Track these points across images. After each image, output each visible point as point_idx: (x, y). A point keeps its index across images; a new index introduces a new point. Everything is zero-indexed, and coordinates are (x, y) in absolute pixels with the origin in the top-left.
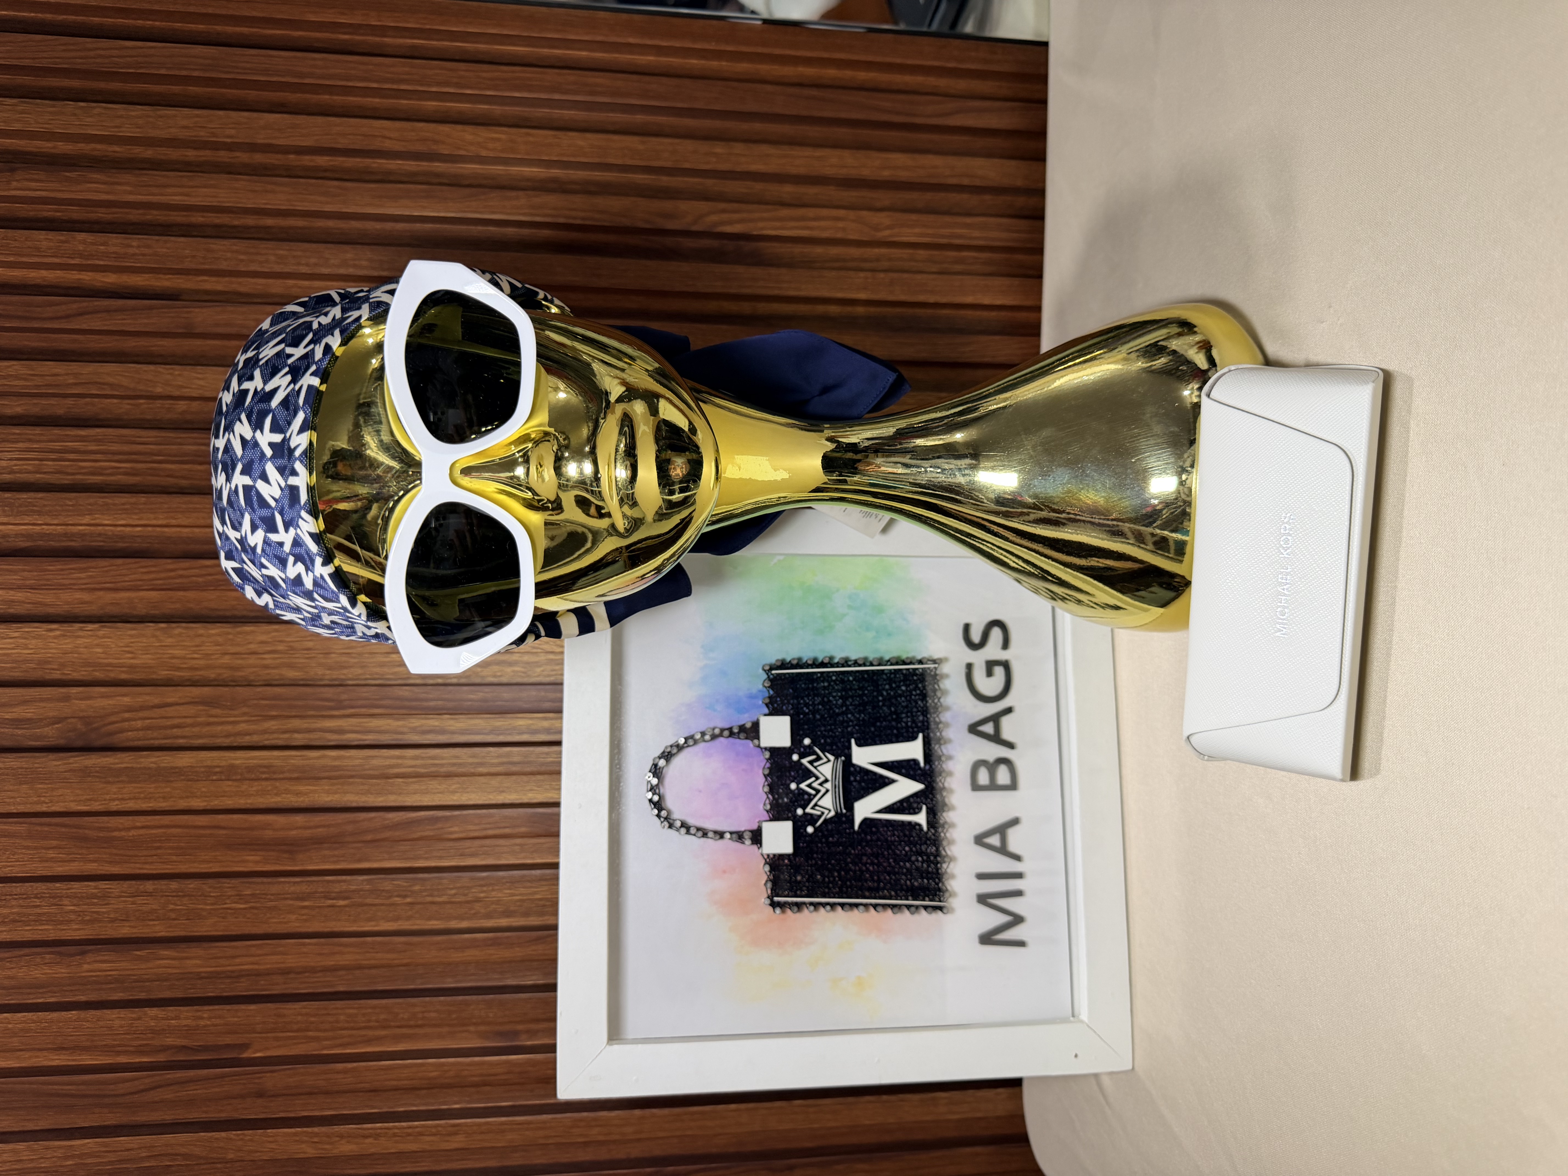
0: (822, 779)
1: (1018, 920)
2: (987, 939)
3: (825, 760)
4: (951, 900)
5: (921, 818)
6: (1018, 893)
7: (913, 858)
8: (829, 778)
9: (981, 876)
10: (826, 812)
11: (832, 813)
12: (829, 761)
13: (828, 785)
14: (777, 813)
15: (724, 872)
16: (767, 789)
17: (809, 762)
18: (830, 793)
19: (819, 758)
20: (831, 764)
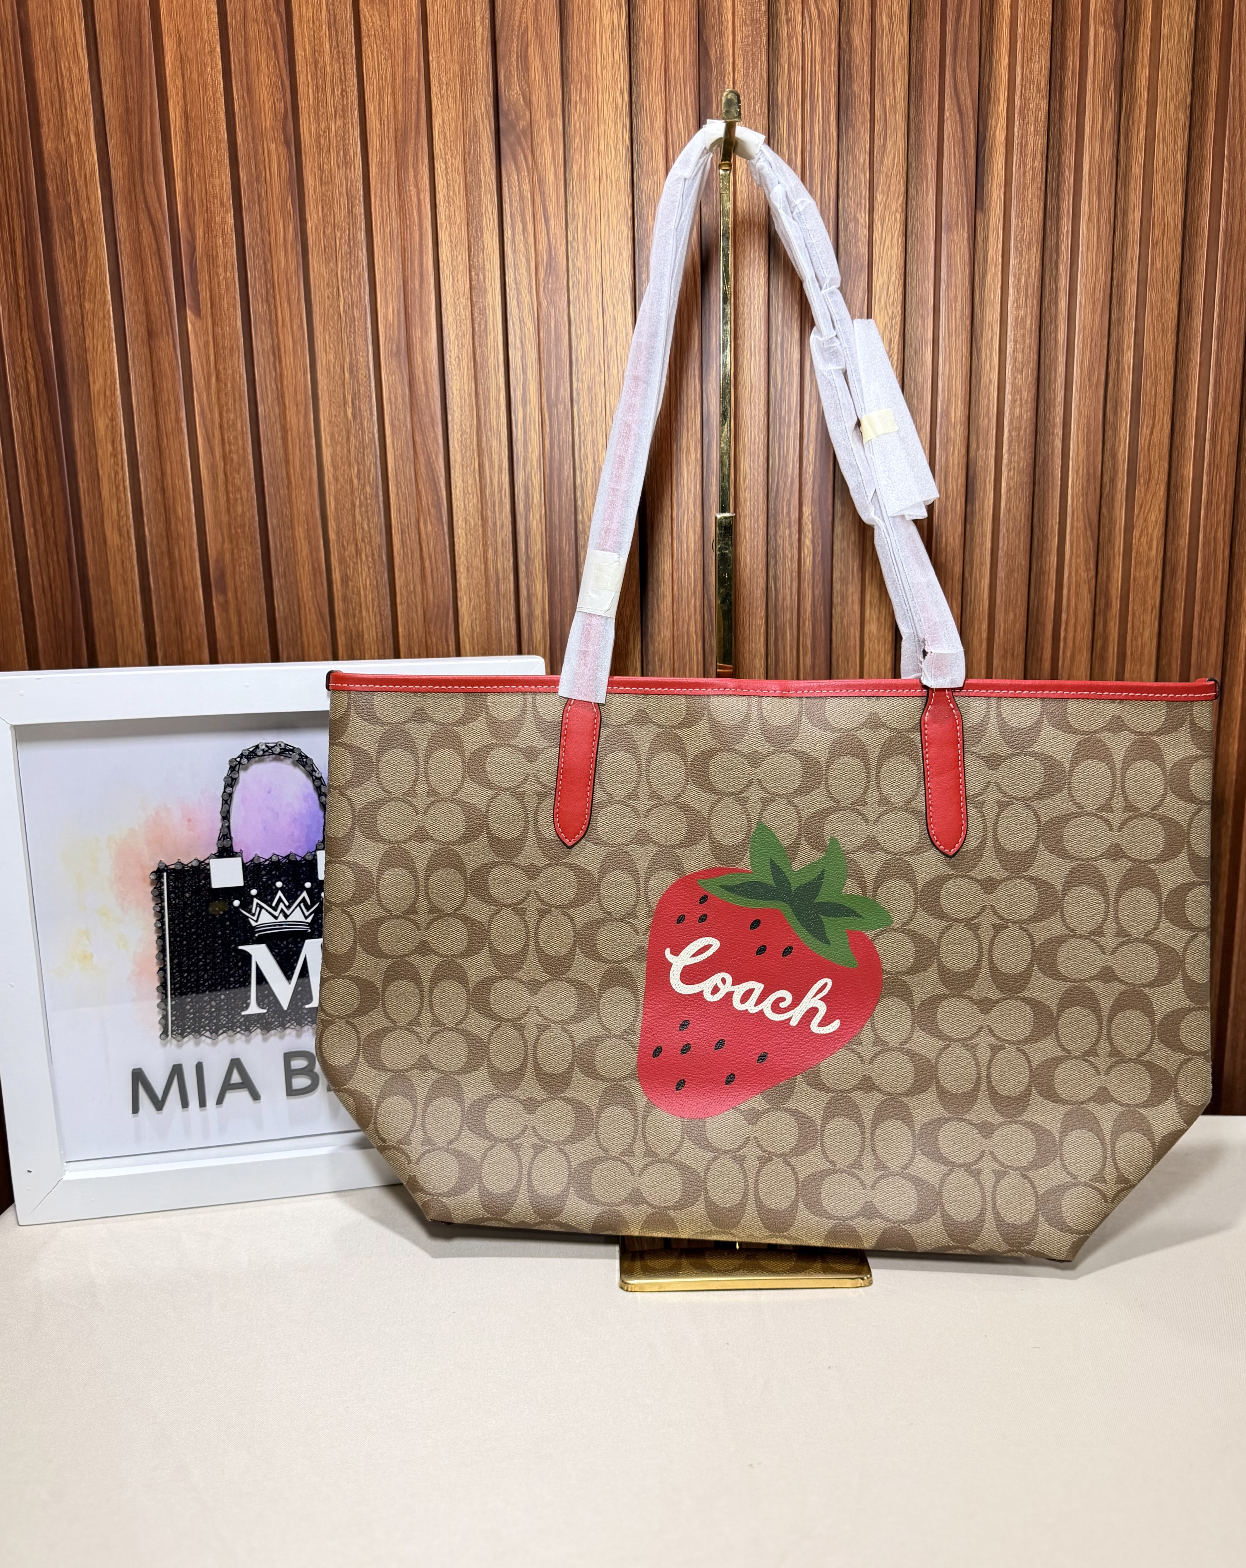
0: (288, 912)
1: (159, 1104)
2: (138, 1077)
3: (307, 914)
4: (174, 1042)
5: (254, 1009)
6: (185, 1104)
7: (213, 1003)
8: (289, 919)
9: (199, 1067)
10: (255, 918)
11: (254, 924)
12: (306, 918)
13: (281, 918)
14: (252, 870)
15: (189, 820)
16: (275, 859)
17: (304, 899)
18: (274, 920)
19: (308, 908)
20: (303, 919)
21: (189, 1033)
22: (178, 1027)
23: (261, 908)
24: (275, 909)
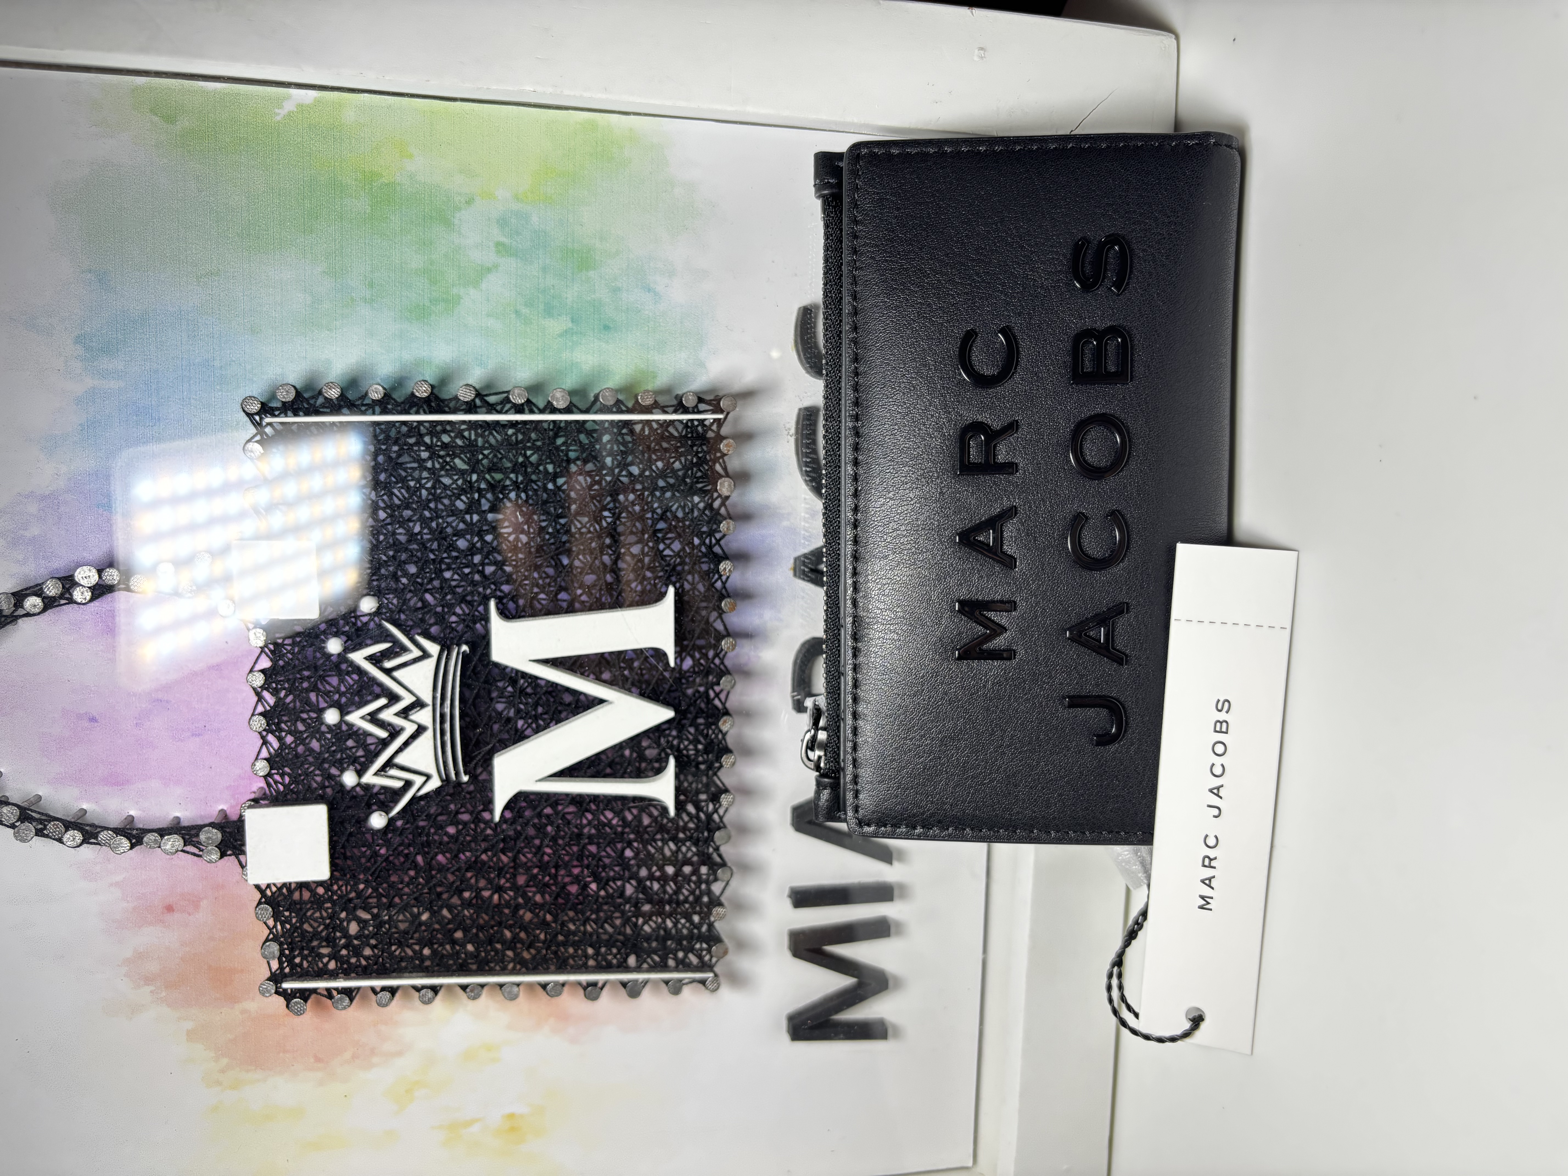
0: (408, 700)
1: (875, 983)
2: (807, 1025)
3: (417, 653)
8: (427, 697)
9: (804, 899)
10: (418, 780)
11: (435, 783)
12: (426, 655)
13: (424, 716)
14: (288, 785)
15: (170, 909)
16: (260, 723)
17: (371, 658)
18: (429, 734)
19: (398, 649)
20: (430, 664)
21: (711, 926)
22: (692, 950)
23: (389, 764)
24: (395, 732)
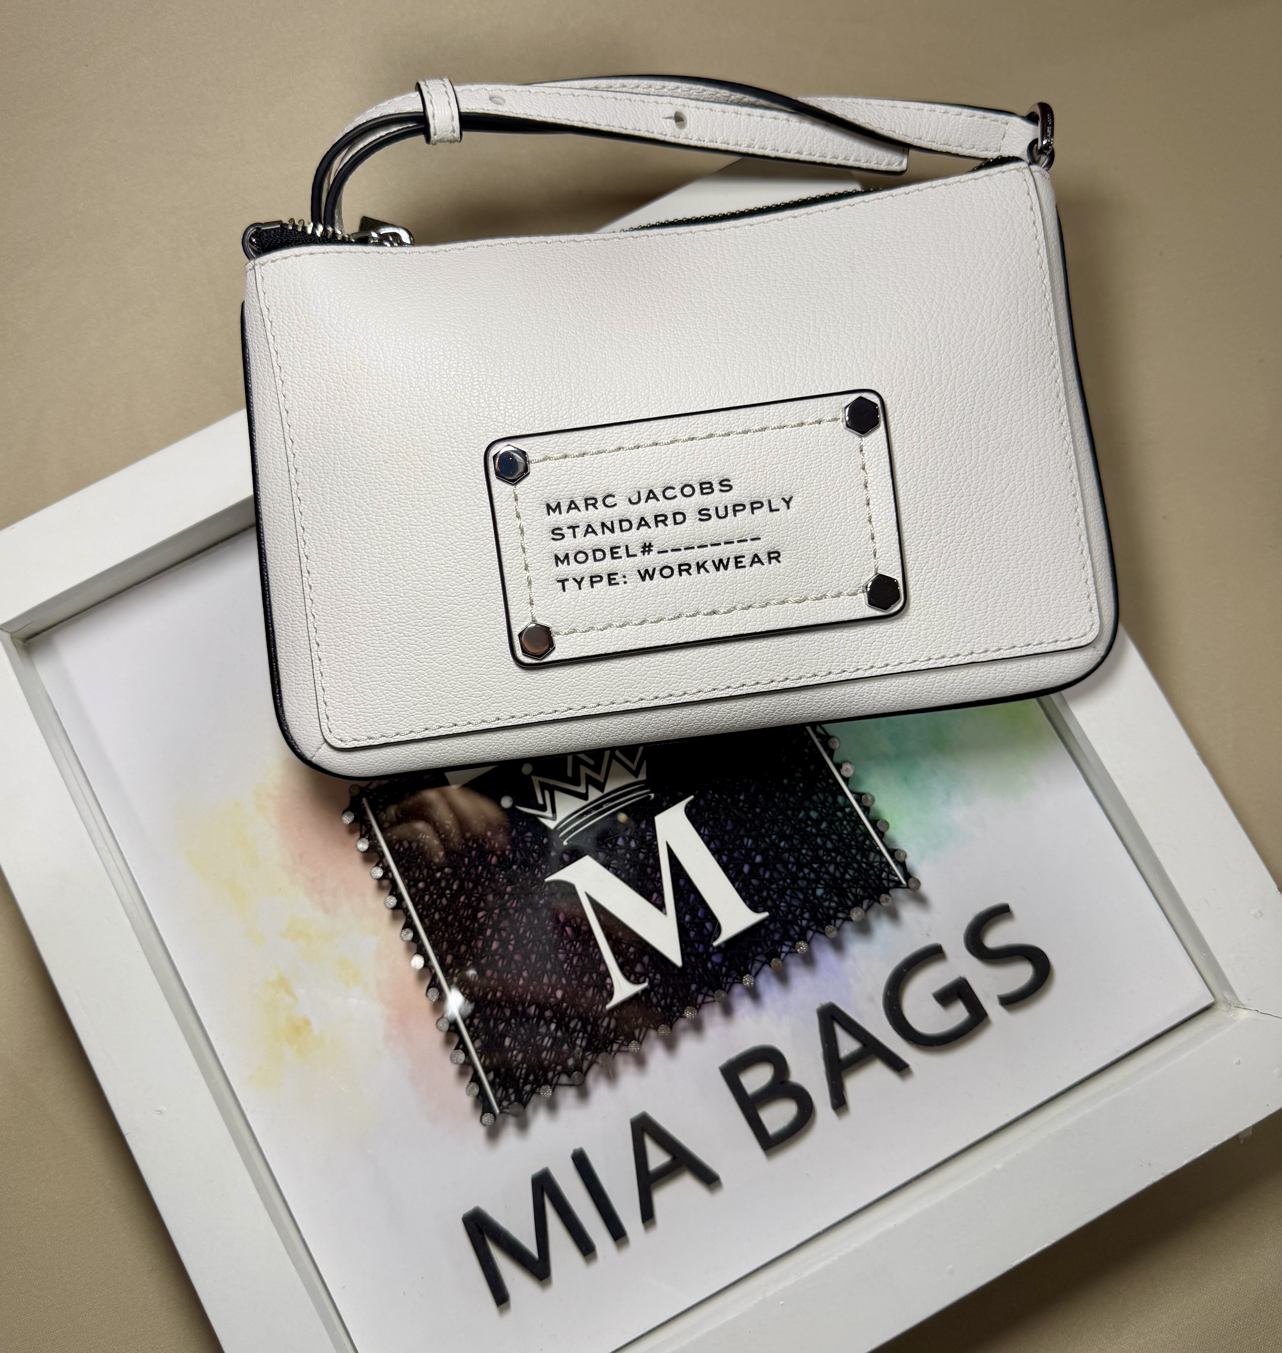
0: (600, 778)
1: (539, 1270)
2: (480, 1230)
3: (634, 767)
5: (623, 990)
6: (586, 1250)
8: (607, 789)
9: (581, 1162)
10: (549, 812)
11: (551, 824)
12: (636, 774)
18: (584, 803)
20: (631, 779)
22: (506, 1089)
23: (551, 789)
24: (576, 782)
